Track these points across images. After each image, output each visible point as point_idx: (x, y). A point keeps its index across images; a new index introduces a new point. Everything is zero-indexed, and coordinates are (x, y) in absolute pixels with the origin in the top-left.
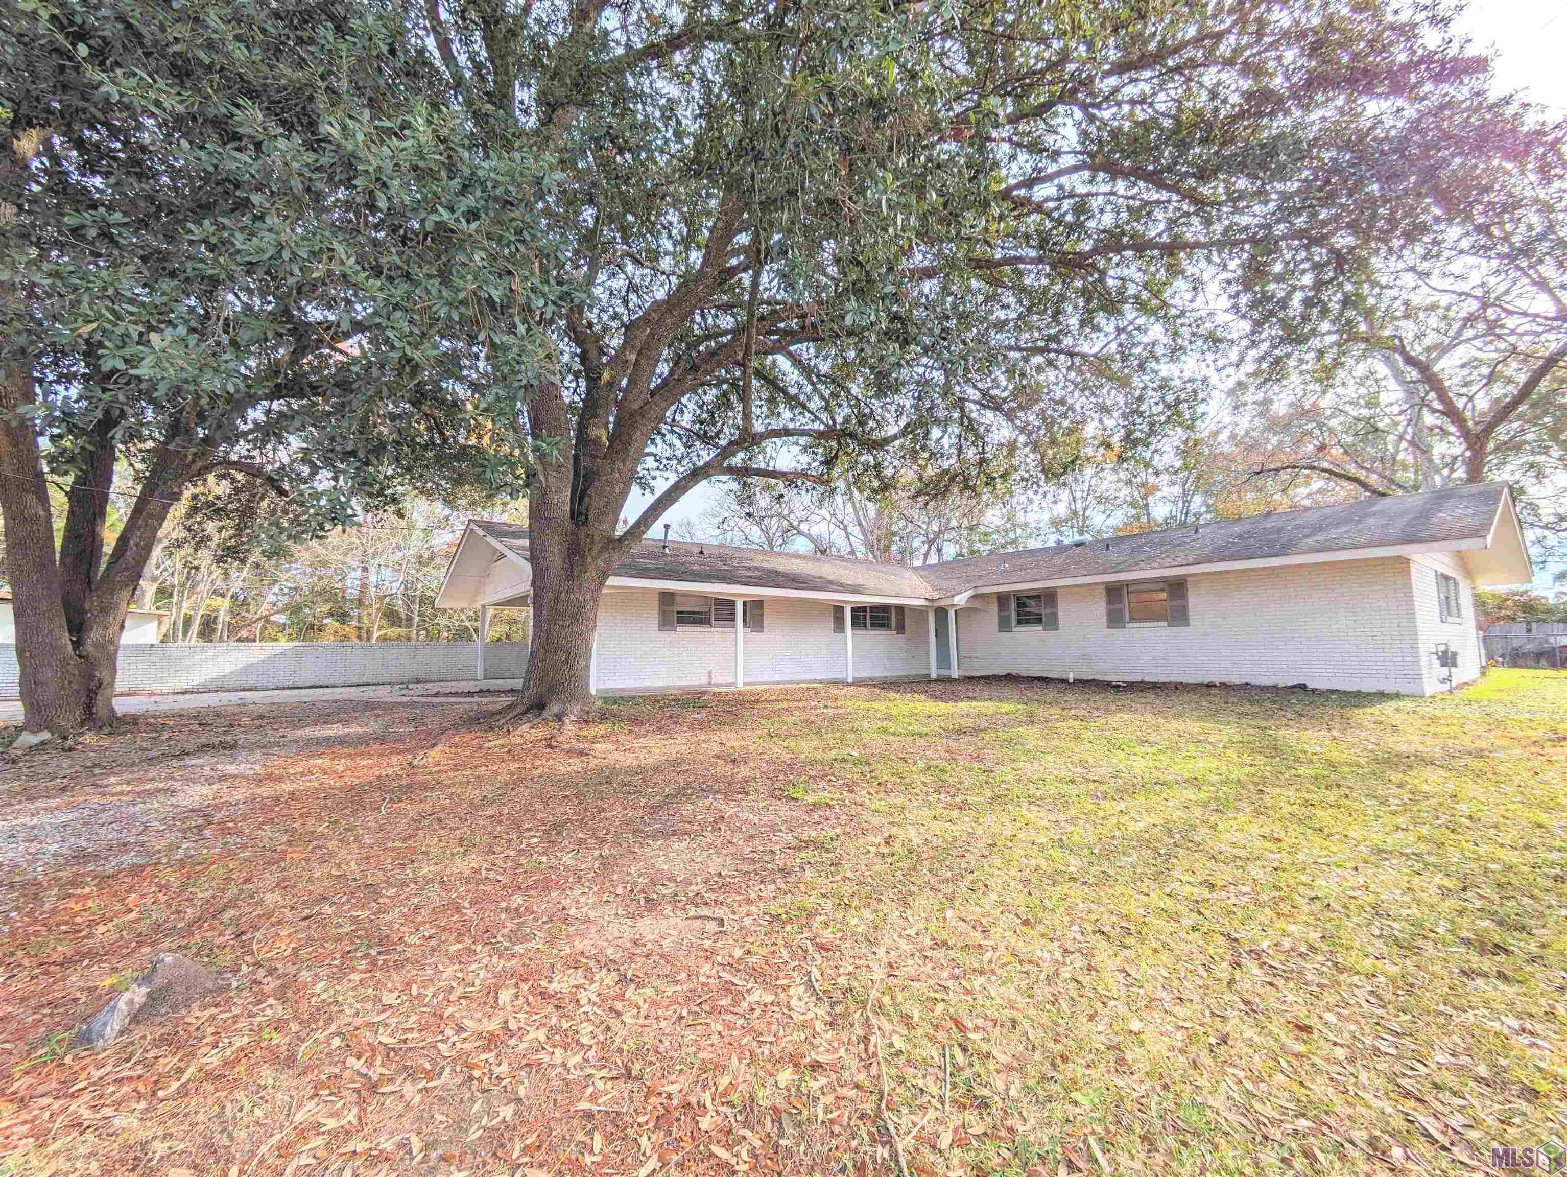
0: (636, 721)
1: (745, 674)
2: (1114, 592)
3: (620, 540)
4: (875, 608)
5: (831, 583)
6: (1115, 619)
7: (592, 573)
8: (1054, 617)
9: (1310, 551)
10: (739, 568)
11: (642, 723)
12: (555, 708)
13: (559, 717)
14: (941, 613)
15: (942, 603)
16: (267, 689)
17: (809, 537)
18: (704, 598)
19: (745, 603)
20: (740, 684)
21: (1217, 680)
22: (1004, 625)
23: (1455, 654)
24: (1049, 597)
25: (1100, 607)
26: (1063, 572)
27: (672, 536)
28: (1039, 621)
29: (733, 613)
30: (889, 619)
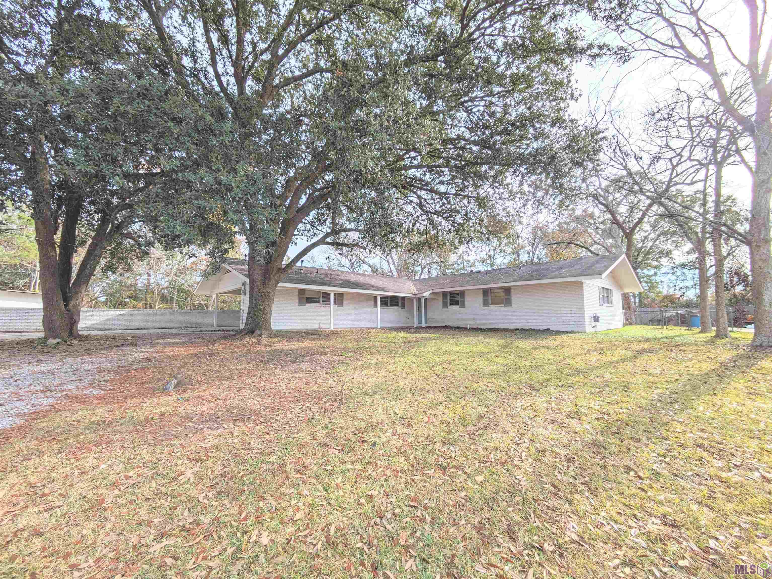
0: (290, 338)
1: (334, 325)
2: (486, 292)
3: (284, 269)
4: (392, 297)
5: (373, 286)
6: (486, 304)
7: (273, 282)
8: (464, 302)
9: (551, 278)
10: (333, 279)
11: (291, 338)
12: (258, 333)
13: (260, 336)
14: (419, 300)
15: (418, 296)
16: (116, 329)
17: (369, 265)
18: (318, 292)
19: (335, 295)
20: (332, 328)
21: (520, 327)
22: (445, 305)
23: (598, 317)
24: (462, 293)
25: (480, 299)
26: (468, 283)
27: (304, 265)
28: (458, 304)
29: (329, 298)
30: (398, 302)
